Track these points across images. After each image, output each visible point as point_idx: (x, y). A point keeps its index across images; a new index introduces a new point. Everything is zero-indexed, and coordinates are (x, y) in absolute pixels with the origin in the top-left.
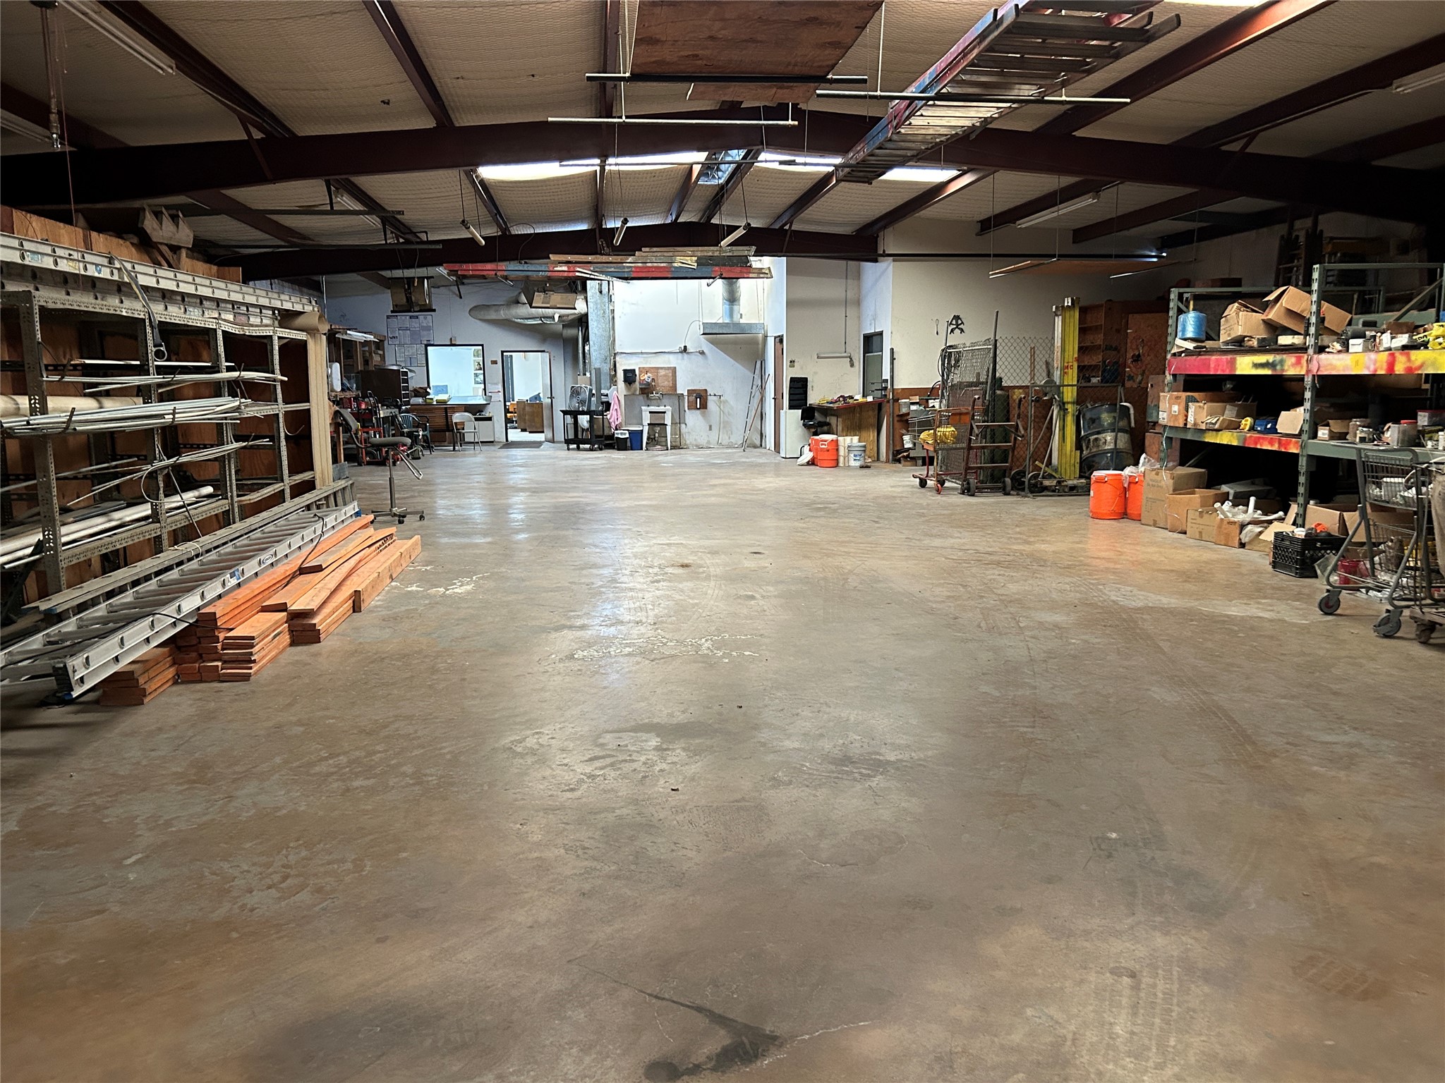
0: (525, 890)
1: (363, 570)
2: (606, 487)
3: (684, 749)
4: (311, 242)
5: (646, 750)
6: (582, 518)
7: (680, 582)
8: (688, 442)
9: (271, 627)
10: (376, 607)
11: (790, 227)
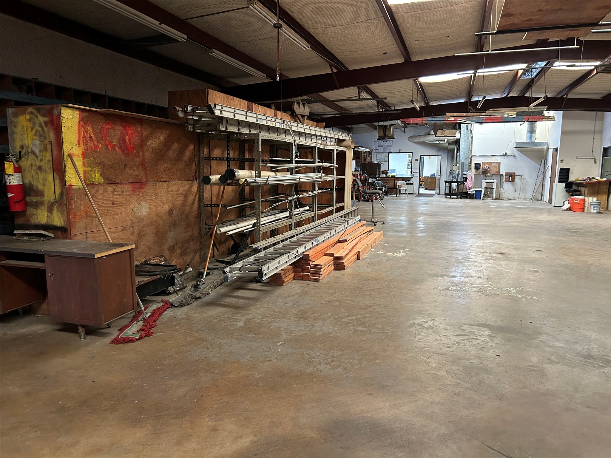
0: (429, 386)
1: (361, 243)
2: (464, 215)
3: (502, 338)
4: (349, 112)
5: (484, 335)
6: (452, 228)
7: (500, 261)
8: (503, 197)
9: (328, 262)
10: (366, 258)
11: (567, 96)
